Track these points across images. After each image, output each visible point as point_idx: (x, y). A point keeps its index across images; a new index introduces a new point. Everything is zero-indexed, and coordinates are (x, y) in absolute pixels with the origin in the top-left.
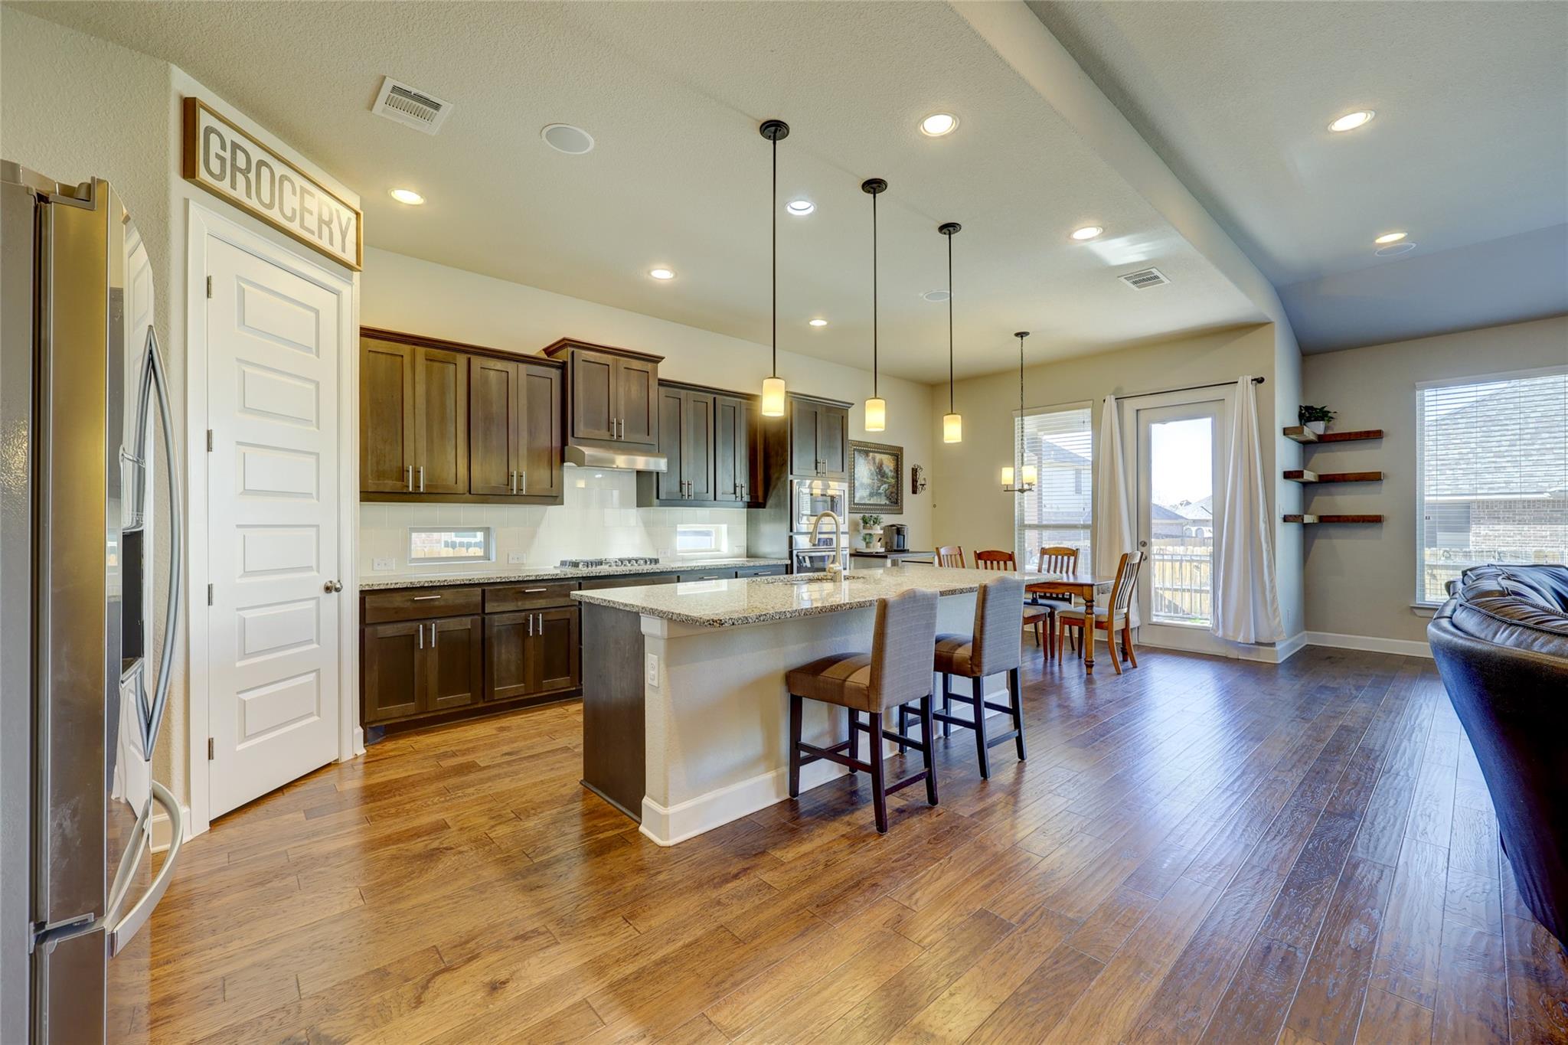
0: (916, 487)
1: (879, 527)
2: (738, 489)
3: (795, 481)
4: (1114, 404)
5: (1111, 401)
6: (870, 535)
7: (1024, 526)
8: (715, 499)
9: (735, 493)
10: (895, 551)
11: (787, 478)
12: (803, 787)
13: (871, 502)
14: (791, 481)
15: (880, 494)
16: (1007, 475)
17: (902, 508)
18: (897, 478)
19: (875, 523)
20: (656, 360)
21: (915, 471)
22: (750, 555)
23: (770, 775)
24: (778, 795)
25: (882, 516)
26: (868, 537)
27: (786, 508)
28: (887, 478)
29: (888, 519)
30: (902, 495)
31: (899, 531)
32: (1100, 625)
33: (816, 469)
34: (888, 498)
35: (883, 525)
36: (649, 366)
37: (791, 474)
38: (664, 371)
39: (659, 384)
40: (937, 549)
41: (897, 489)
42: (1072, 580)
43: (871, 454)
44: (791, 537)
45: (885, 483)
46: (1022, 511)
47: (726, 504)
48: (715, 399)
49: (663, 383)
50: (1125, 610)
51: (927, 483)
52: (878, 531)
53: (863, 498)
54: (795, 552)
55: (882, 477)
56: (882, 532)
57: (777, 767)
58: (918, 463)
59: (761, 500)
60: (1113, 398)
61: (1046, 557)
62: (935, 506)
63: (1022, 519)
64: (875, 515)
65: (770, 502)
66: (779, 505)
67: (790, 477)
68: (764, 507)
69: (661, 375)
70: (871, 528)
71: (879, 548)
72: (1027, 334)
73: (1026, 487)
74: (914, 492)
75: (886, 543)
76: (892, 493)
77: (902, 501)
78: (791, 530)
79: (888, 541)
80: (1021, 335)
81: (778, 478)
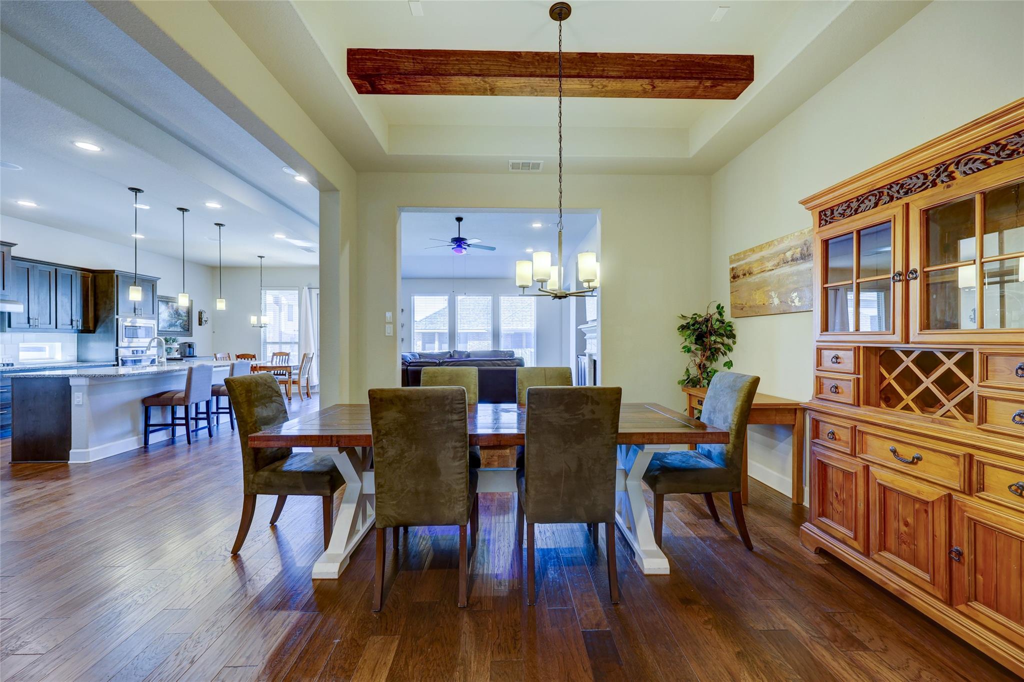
0: (201, 322)
1: (176, 344)
2: (74, 323)
3: (120, 320)
4: (307, 290)
5: (306, 289)
6: (170, 348)
7: (266, 343)
8: (56, 328)
9: (72, 324)
10: (187, 357)
11: (114, 317)
12: (150, 442)
13: (170, 330)
14: (117, 319)
15: (177, 325)
16: (254, 320)
17: (192, 333)
18: (189, 317)
19: (173, 342)
20: (11, 245)
21: (200, 313)
22: (79, 360)
23: (135, 438)
24: (138, 445)
25: (178, 338)
26: (169, 349)
27: (113, 332)
28: (182, 316)
29: (182, 340)
30: (192, 327)
31: (190, 346)
32: (294, 382)
33: (135, 312)
34: (182, 328)
35: (179, 343)
36: (5, 249)
37: (117, 314)
38: (15, 252)
39: (12, 259)
40: (215, 354)
41: (189, 323)
42: (286, 365)
43: (170, 303)
44: (117, 350)
45: (180, 319)
46: (265, 336)
47: (64, 331)
48: (56, 269)
49: (14, 258)
50: (307, 376)
51: (209, 320)
52: (176, 346)
53: (165, 328)
54: (120, 358)
55: (179, 316)
56: (178, 346)
57: (138, 435)
58: (202, 308)
59: (91, 329)
60: (307, 288)
61: (275, 357)
62: (214, 332)
63: (265, 340)
64: (173, 337)
65: (99, 330)
66: (107, 331)
67: (116, 317)
68: (94, 333)
69: (13, 254)
70: (171, 344)
71: (176, 355)
72: (263, 257)
73: (263, 325)
74: (200, 324)
75: (181, 353)
76: (185, 325)
77: (192, 329)
78: (117, 346)
79: (183, 351)
80: (261, 257)
81: (107, 317)
